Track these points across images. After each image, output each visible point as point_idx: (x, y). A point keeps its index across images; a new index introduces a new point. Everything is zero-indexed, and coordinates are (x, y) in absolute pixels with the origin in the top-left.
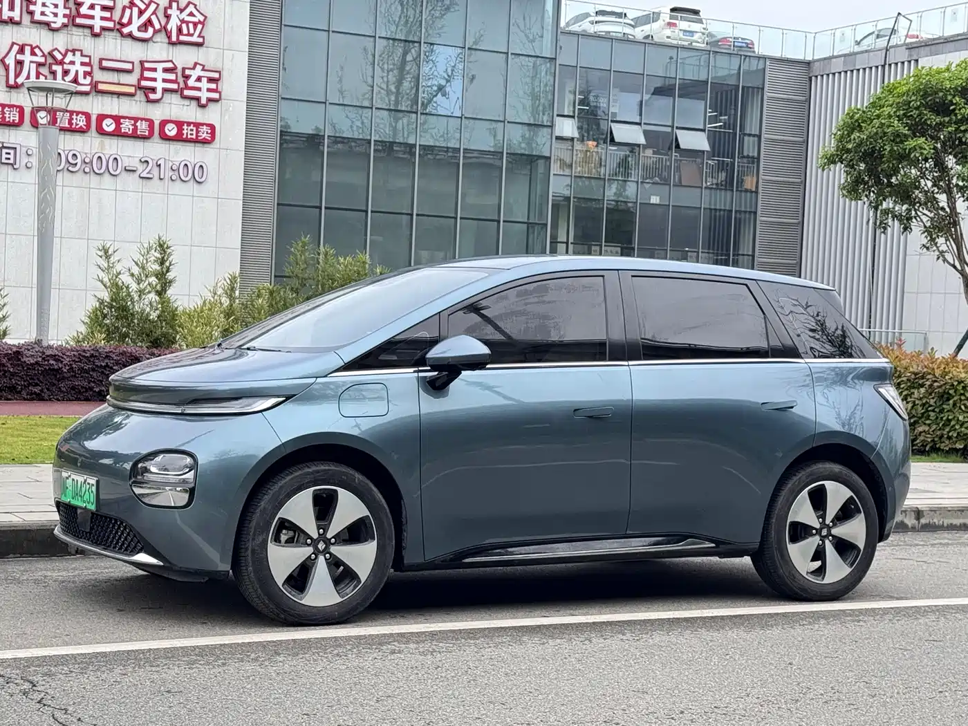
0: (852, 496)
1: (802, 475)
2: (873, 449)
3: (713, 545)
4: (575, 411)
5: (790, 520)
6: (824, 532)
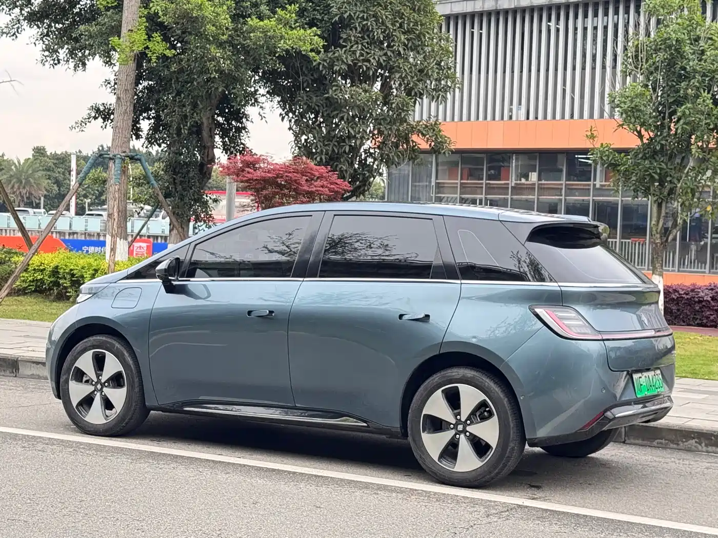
0: (485, 400)
1: (436, 378)
2: (501, 360)
3: (365, 424)
4: (250, 313)
5: (424, 412)
6: (460, 427)
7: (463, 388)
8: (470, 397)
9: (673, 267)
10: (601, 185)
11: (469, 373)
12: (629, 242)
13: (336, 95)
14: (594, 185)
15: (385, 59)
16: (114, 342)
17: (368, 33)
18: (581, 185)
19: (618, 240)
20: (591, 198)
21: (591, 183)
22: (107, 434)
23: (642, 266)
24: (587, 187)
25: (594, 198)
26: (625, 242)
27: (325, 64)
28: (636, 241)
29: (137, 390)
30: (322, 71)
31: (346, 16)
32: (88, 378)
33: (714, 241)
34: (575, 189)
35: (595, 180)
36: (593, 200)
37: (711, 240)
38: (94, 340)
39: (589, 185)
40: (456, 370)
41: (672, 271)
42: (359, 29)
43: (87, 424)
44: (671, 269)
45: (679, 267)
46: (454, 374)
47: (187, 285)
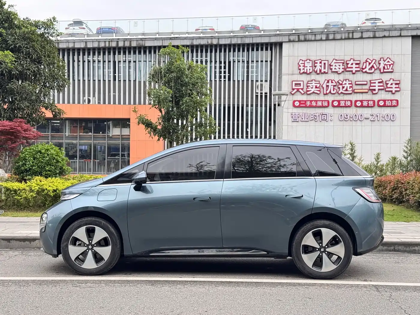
0: (336, 235)
1: (309, 225)
2: (345, 215)
3: (266, 253)
4: (194, 199)
5: (302, 244)
6: (322, 250)
7: (324, 230)
8: (328, 234)
9: (104, 172)
10: (68, 135)
11: (327, 222)
12: (83, 161)
13: (13, 86)
14: (65, 135)
15: (37, 69)
16: (101, 221)
17: (28, 55)
18: (59, 135)
19: (78, 161)
20: (64, 141)
21: (64, 134)
22: (99, 274)
23: (89, 172)
24: (62, 136)
25: (65, 141)
26: (81, 161)
27: (7, 70)
28: (86, 161)
29: (119, 246)
30: (5, 73)
31: (17, 46)
32: (80, 242)
33: (122, 160)
34: (56, 137)
35: (65, 132)
36: (65, 142)
37: (121, 160)
38: (87, 220)
39: (63, 135)
40: (319, 221)
41: (104, 174)
42: (25, 53)
43: (83, 269)
44: (103, 173)
45: (107, 172)
46: (318, 223)
47: (146, 186)
